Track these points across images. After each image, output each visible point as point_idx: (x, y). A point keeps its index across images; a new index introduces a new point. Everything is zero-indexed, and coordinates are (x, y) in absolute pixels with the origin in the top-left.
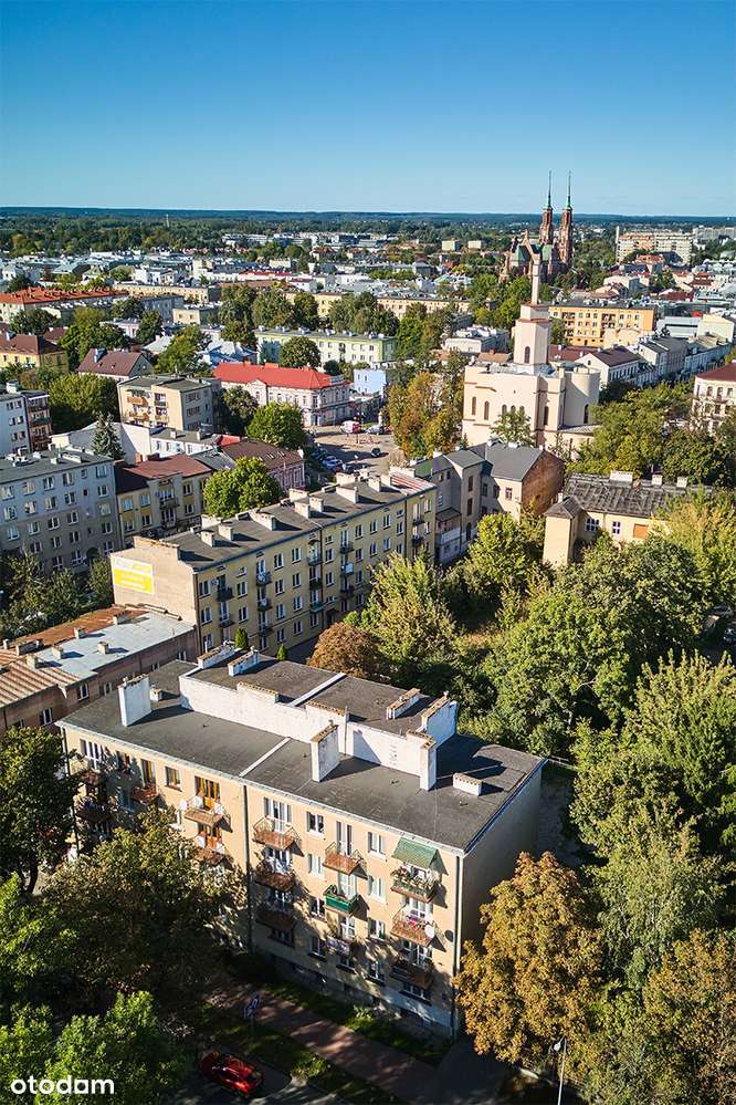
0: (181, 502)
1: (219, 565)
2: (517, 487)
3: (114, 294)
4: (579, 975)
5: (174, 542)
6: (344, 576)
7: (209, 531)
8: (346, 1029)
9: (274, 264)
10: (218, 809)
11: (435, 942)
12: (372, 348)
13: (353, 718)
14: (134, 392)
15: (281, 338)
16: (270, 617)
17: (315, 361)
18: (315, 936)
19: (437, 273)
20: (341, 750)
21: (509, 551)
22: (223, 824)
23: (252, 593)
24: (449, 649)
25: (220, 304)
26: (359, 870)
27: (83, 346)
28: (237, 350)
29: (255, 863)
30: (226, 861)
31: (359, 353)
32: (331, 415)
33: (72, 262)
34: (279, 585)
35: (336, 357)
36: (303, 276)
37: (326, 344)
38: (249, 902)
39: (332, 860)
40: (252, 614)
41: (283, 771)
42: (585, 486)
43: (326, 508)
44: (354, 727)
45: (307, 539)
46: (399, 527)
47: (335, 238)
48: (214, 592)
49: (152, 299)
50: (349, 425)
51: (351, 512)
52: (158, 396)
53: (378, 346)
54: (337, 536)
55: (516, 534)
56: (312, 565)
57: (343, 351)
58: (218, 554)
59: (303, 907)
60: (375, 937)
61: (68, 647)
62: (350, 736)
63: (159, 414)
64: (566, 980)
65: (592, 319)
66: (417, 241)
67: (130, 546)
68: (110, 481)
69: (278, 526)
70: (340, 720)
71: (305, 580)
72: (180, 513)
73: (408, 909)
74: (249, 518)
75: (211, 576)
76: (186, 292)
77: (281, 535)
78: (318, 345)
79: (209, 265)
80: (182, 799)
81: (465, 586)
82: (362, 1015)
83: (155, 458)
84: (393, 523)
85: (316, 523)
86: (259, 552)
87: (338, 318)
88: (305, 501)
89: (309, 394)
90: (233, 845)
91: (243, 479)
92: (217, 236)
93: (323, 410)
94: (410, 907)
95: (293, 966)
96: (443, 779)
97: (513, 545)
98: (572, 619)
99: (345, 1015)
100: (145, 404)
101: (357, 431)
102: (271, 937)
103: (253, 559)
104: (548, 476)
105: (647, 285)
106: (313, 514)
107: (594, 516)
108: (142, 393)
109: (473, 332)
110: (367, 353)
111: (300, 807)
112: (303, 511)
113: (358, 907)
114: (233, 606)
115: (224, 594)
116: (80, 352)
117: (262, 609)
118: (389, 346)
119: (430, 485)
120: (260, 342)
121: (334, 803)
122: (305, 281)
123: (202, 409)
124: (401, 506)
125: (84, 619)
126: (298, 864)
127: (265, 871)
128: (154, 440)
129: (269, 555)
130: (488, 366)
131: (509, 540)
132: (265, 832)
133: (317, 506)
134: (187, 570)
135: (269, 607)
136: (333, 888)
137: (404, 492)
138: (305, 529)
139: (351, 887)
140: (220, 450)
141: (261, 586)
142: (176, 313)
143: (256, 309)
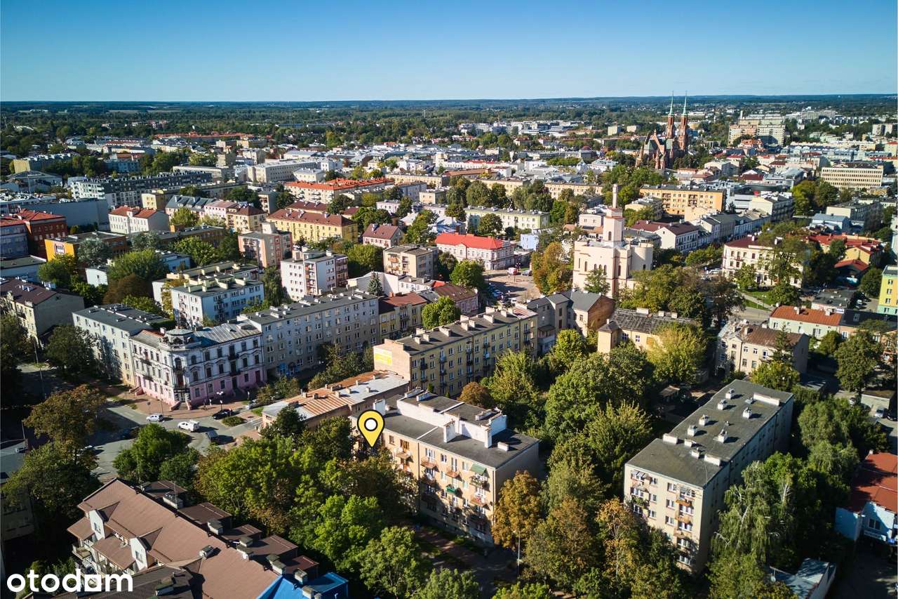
0: (411, 318)
1: (422, 353)
2: (585, 315)
3: (386, 182)
4: (530, 513)
5: (402, 342)
6: (485, 359)
7: (419, 336)
8: (452, 542)
9: (488, 152)
10: (409, 453)
11: (486, 506)
12: (534, 220)
13: (462, 419)
14: (392, 255)
15: (480, 213)
16: (446, 379)
17: (499, 228)
18: (443, 506)
19: (597, 155)
20: (457, 431)
21: (573, 350)
22: (410, 459)
23: (437, 367)
24: (529, 398)
25: (448, 188)
26: (458, 477)
27: (366, 221)
28: (453, 222)
29: (422, 475)
30: (410, 475)
31: (526, 223)
32: (503, 264)
33: (362, 154)
34: (451, 364)
35: (512, 225)
36: (503, 164)
37: (507, 217)
38: (419, 492)
39: (450, 473)
40: (437, 376)
41: (433, 438)
42: (623, 315)
43: (477, 326)
44: (462, 422)
45: (466, 341)
46: (516, 336)
47: (534, 126)
48: (419, 366)
49: (407, 186)
50: (511, 270)
51: (489, 328)
52: (404, 258)
53: (537, 219)
54: (481, 339)
55: (577, 341)
56: (468, 354)
57: (517, 221)
58: (421, 348)
59: (439, 494)
60: (466, 506)
61: (353, 388)
62: (461, 426)
63: (404, 267)
64: (526, 515)
65: (682, 198)
66: (591, 127)
67: (383, 343)
68: (376, 308)
69: (452, 334)
70: (456, 419)
71: (464, 361)
72: (410, 323)
73: (477, 494)
74: (438, 330)
75: (418, 358)
76: (428, 180)
77: (453, 339)
78: (501, 218)
79: (446, 157)
80: (395, 449)
81: (548, 367)
82: (459, 539)
83: (399, 295)
84: (513, 332)
85: (471, 333)
86: (441, 347)
87: (518, 198)
88: (467, 322)
89: (490, 252)
90: (414, 468)
91: (441, 308)
92: (456, 126)
93: (498, 261)
94: (478, 493)
95: (435, 520)
96: (494, 444)
97: (575, 347)
98: (573, 384)
99: (453, 537)
100: (397, 262)
101: (516, 274)
102: (428, 508)
103: (439, 350)
104: (605, 309)
105: (738, 165)
106: (470, 328)
107: (625, 332)
108: (396, 256)
109: (597, 210)
110: (531, 223)
111: (439, 451)
112: (464, 327)
113: (458, 493)
114: (428, 372)
115: (424, 366)
116: (364, 224)
117: (442, 375)
118: (545, 219)
119: (534, 314)
120: (468, 216)
121: (451, 450)
122: (504, 168)
123: (428, 264)
124: (517, 325)
125: (360, 376)
126: (437, 475)
127: (426, 478)
128: (400, 282)
129: (446, 348)
130: (588, 242)
131: (573, 344)
132: (425, 462)
133: (472, 324)
134: (407, 355)
135: (445, 373)
136: (450, 485)
137: (519, 317)
138: (465, 336)
139: (457, 484)
140: (433, 290)
141: (442, 363)
142: (421, 194)
143: (469, 193)
